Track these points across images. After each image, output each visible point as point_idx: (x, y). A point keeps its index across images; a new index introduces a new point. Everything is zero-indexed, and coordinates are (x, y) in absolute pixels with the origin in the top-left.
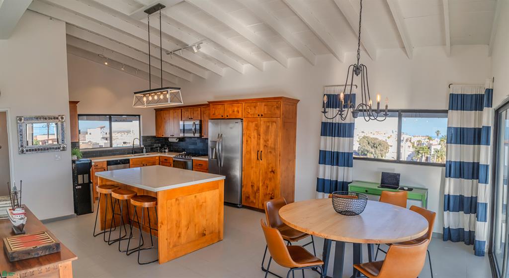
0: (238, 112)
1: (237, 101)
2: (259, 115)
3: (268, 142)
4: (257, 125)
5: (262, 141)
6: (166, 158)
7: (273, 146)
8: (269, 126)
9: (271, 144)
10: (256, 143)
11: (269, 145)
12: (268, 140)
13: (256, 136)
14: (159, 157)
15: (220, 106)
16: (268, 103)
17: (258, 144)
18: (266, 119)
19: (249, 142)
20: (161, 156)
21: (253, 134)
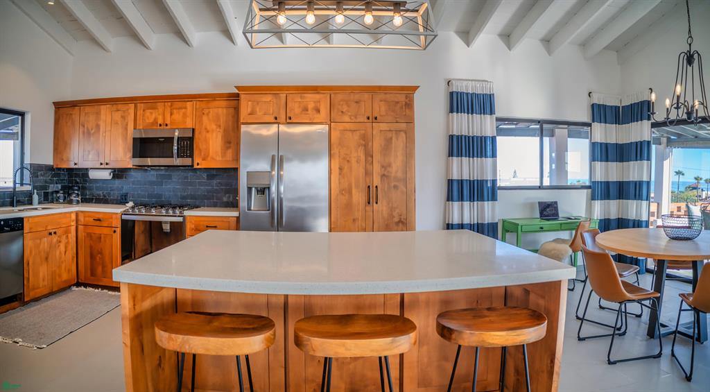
0: (318, 111)
1: (315, 89)
2: (368, 118)
3: (389, 169)
4: (364, 137)
5: (377, 168)
6: (100, 216)
7: (400, 174)
8: (391, 138)
9: (396, 172)
10: (362, 171)
11: (393, 175)
12: (389, 165)
13: (363, 157)
14: (77, 213)
15: (268, 98)
16: (388, 96)
17: (368, 173)
18: (384, 126)
19: (346, 169)
20: (82, 212)
21: (354, 154)
